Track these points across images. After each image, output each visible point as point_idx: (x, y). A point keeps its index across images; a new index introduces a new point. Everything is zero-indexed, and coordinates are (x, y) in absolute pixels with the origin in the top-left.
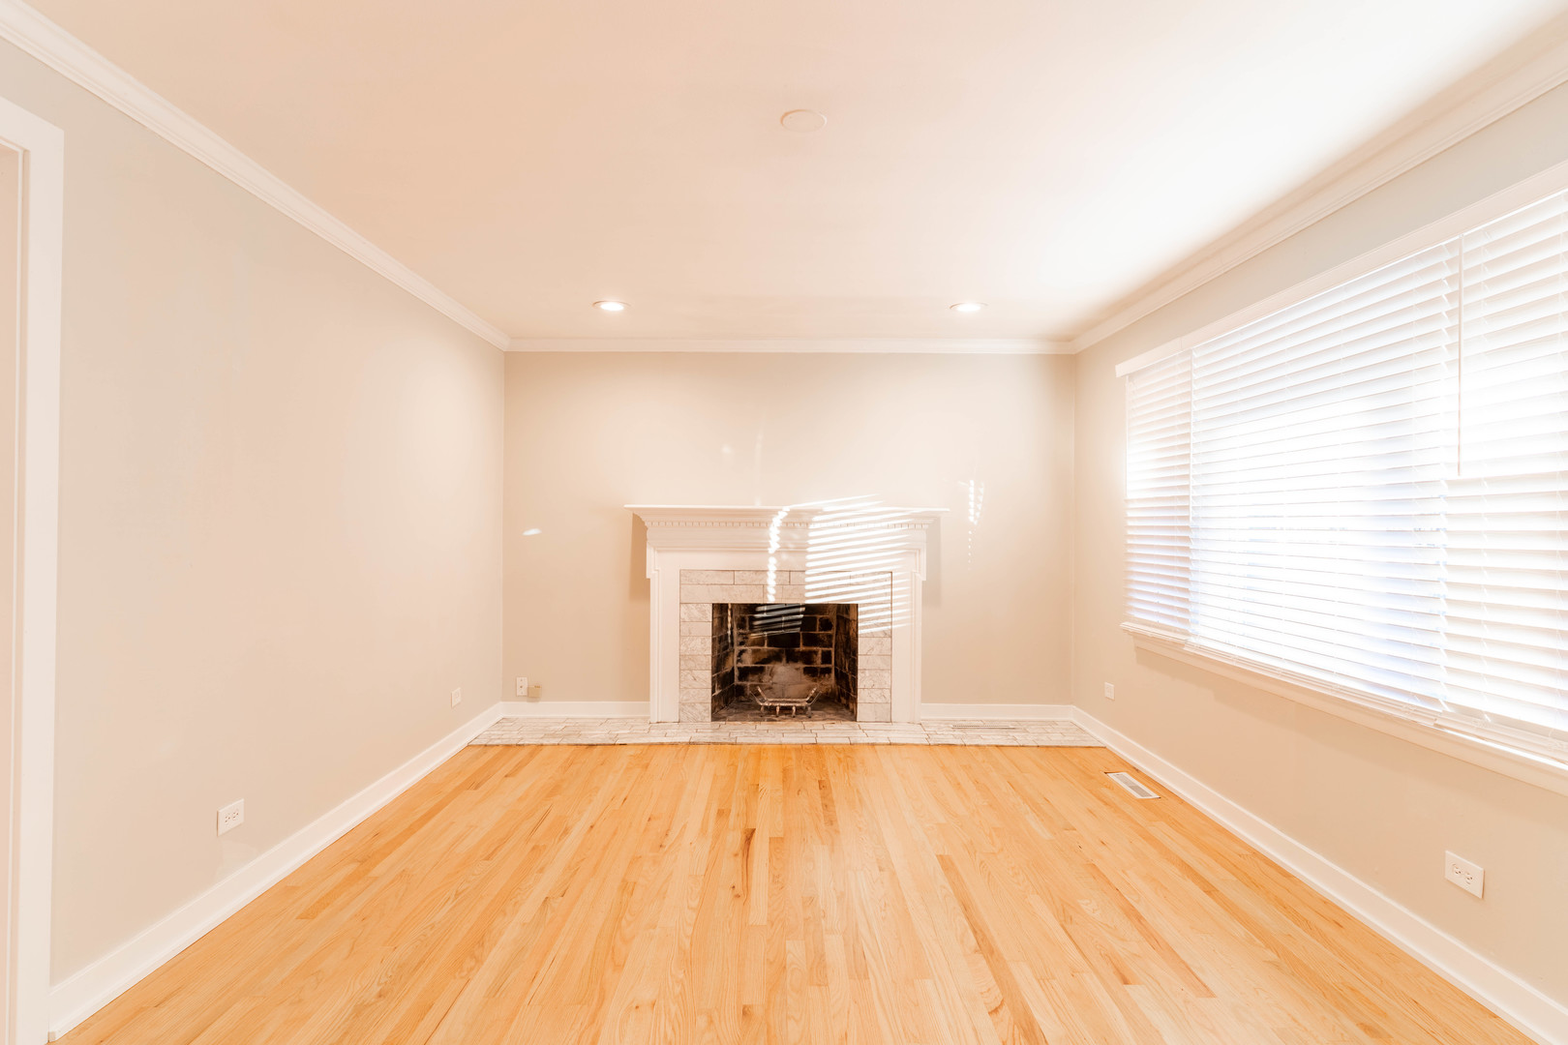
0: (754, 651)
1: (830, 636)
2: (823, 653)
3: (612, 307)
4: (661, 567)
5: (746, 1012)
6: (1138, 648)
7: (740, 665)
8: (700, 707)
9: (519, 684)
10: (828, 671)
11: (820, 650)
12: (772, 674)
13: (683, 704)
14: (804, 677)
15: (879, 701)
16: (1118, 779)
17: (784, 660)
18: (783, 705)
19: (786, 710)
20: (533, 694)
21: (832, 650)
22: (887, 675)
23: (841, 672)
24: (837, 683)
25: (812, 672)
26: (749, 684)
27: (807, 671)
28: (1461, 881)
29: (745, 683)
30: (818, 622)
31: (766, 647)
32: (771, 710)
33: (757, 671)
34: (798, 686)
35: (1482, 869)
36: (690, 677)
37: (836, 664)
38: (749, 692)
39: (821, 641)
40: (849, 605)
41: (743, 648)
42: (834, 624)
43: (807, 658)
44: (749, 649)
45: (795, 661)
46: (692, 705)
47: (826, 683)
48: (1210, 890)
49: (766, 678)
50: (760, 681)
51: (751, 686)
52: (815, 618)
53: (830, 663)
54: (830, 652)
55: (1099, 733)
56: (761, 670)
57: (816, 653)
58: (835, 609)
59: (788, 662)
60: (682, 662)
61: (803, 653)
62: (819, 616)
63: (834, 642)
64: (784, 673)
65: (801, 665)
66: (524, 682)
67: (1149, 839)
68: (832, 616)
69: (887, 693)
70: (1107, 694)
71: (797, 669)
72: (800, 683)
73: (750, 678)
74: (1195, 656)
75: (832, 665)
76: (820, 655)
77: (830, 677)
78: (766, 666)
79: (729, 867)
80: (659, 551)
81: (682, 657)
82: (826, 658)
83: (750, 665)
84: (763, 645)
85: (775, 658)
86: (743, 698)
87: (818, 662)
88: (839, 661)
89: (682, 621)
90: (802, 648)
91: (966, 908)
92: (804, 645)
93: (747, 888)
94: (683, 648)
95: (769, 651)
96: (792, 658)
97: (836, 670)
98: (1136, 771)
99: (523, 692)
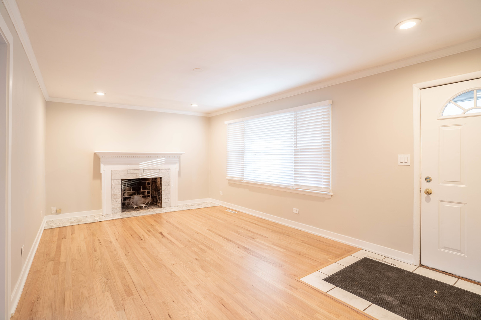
0: (128, 193)
1: (150, 187)
2: (148, 191)
3: (100, 94)
4: (105, 170)
5: (196, 259)
6: (229, 183)
7: (124, 197)
8: (118, 209)
9: (52, 209)
10: (149, 196)
11: (147, 191)
12: (133, 198)
13: (113, 209)
14: (142, 198)
15: (167, 202)
16: (228, 210)
17: (137, 194)
18: (140, 206)
19: (141, 207)
20: (58, 212)
21: (150, 190)
22: (169, 195)
23: (154, 196)
24: (152, 199)
25: (144, 197)
26: (126, 202)
27: (143, 197)
28: (295, 212)
29: (125, 202)
30: (146, 183)
31: (131, 191)
32: (137, 208)
33: (129, 198)
34: (141, 201)
35: (298, 209)
36: (115, 201)
37: (151, 194)
38: (126, 204)
39: (147, 188)
40: (157, 178)
41: (125, 192)
42: (151, 183)
43: (143, 193)
44: (126, 192)
45: (140, 194)
46: (116, 209)
47: (148, 199)
48: (257, 225)
49: (131, 200)
50: (130, 201)
51: (127, 202)
52: (146, 182)
53: (149, 194)
54: (149, 191)
55: (218, 203)
56: (130, 198)
57: (145, 191)
58: (151, 180)
59: (138, 194)
60: (112, 197)
61: (142, 192)
62: (147, 182)
63: (150, 188)
64: (137, 198)
65: (141, 195)
66: (54, 209)
67: (241, 219)
68: (150, 181)
69: (169, 200)
70: (221, 194)
71: (140, 197)
72: (141, 200)
73: (127, 200)
74: (245, 183)
75: (150, 195)
76: (147, 192)
77: (149, 198)
78: (131, 196)
79: (164, 240)
80: (104, 165)
81: (112, 195)
82: (148, 193)
83: (127, 197)
84: (130, 191)
85: (134, 194)
86: (125, 206)
87: (146, 194)
88: (153, 193)
89: (112, 185)
90: (142, 191)
91: (220, 236)
92: (142, 190)
93: (173, 242)
94: (113, 193)
95: (132, 192)
96: (139, 194)
97: (151, 196)
98: (230, 209)
99: (55, 211)
